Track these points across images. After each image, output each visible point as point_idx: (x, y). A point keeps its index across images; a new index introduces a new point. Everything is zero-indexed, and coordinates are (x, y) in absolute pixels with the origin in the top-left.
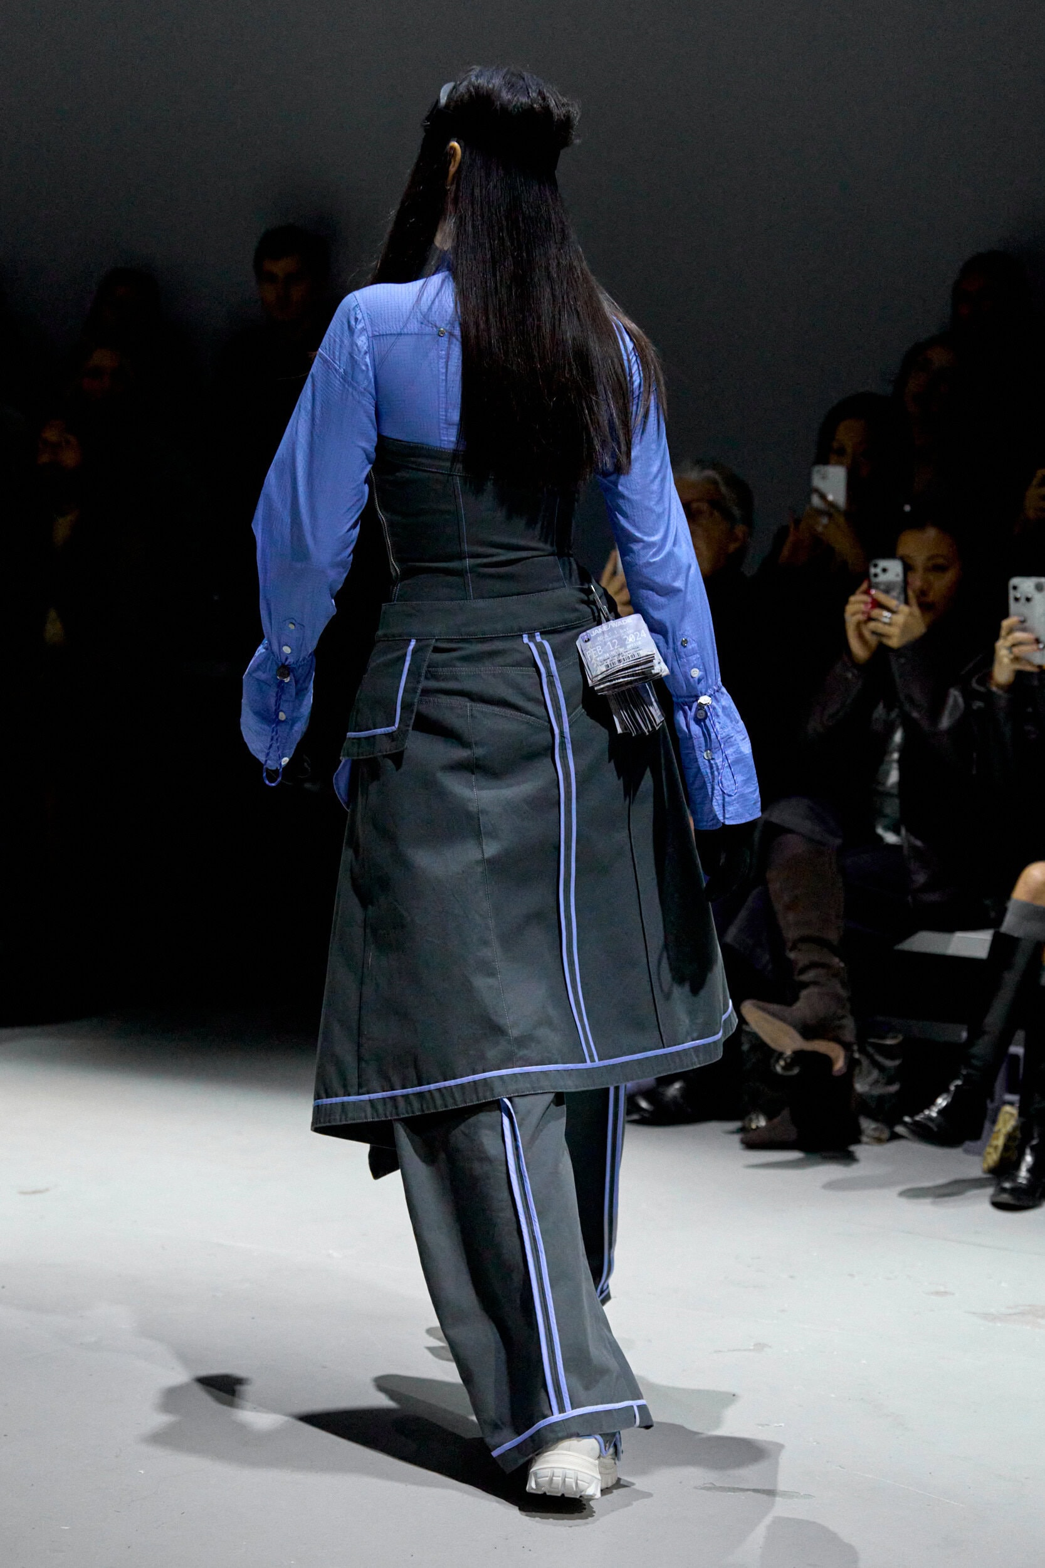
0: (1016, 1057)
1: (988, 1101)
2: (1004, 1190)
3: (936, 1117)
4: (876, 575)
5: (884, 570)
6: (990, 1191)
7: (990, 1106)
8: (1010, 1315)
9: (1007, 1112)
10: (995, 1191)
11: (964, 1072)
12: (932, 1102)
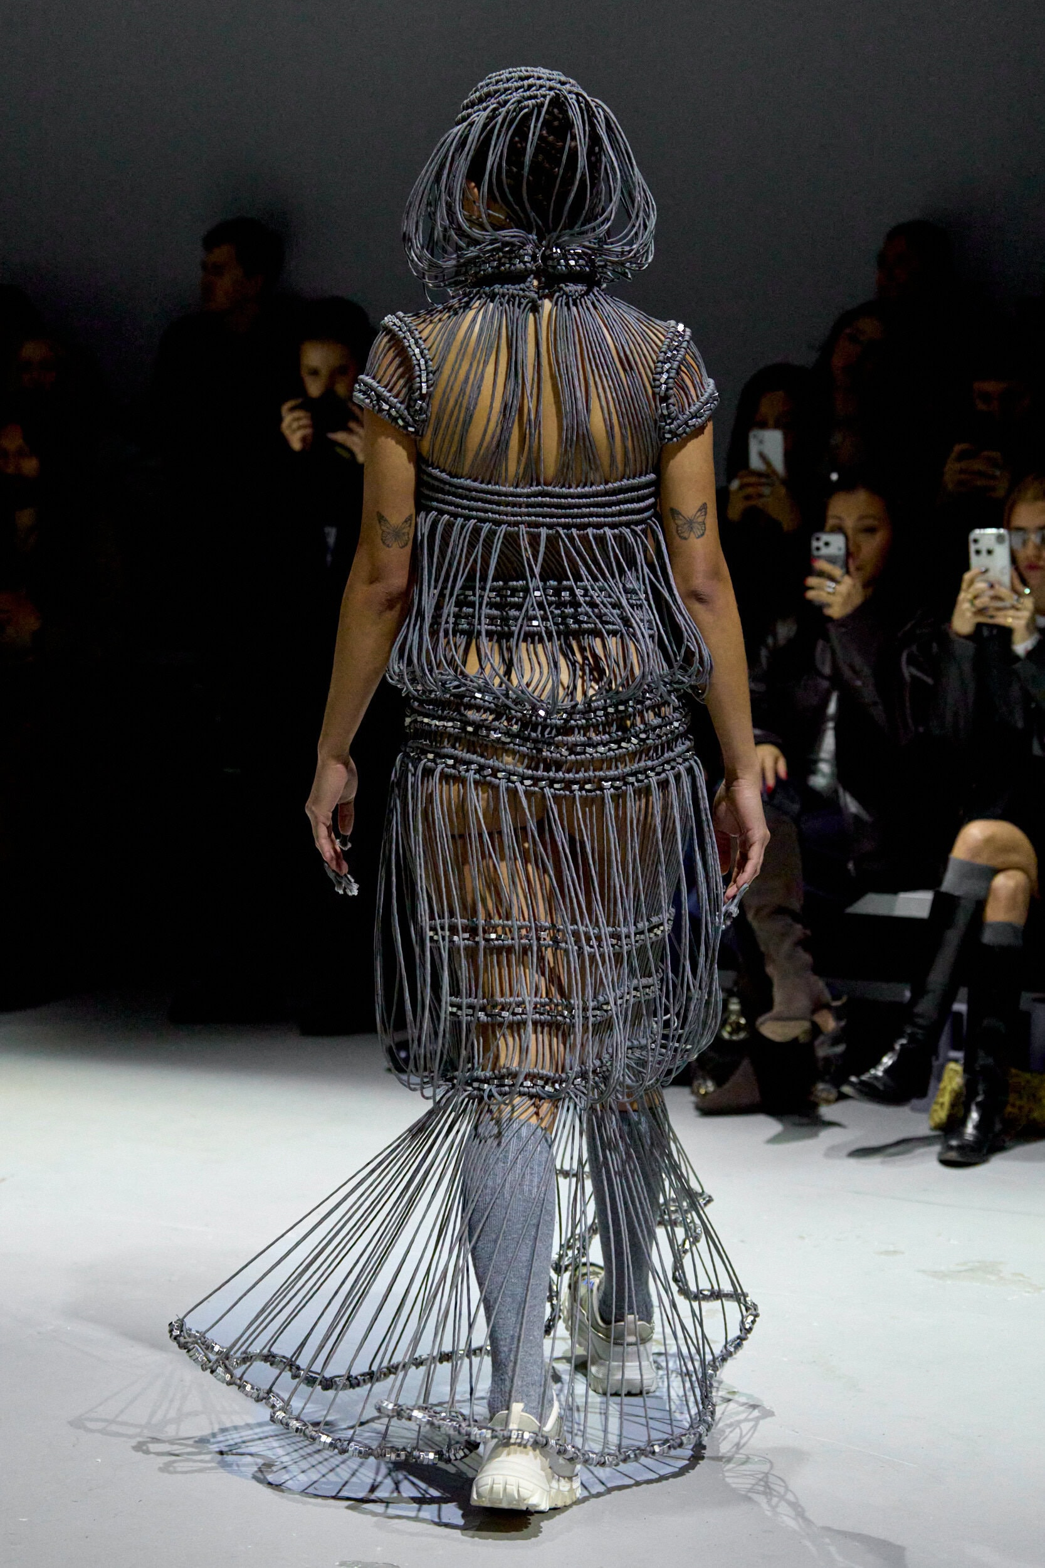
0: (959, 1014)
1: (934, 1058)
2: (951, 1148)
3: (881, 1077)
4: (818, 549)
5: (827, 544)
6: (937, 1148)
7: (935, 1063)
8: (960, 1272)
9: (952, 1069)
10: (943, 1148)
11: (909, 1031)
12: (877, 1062)
